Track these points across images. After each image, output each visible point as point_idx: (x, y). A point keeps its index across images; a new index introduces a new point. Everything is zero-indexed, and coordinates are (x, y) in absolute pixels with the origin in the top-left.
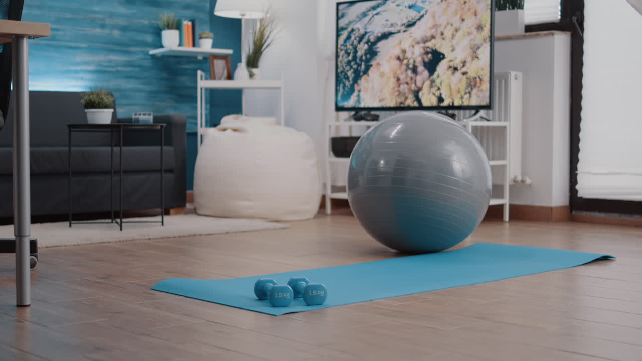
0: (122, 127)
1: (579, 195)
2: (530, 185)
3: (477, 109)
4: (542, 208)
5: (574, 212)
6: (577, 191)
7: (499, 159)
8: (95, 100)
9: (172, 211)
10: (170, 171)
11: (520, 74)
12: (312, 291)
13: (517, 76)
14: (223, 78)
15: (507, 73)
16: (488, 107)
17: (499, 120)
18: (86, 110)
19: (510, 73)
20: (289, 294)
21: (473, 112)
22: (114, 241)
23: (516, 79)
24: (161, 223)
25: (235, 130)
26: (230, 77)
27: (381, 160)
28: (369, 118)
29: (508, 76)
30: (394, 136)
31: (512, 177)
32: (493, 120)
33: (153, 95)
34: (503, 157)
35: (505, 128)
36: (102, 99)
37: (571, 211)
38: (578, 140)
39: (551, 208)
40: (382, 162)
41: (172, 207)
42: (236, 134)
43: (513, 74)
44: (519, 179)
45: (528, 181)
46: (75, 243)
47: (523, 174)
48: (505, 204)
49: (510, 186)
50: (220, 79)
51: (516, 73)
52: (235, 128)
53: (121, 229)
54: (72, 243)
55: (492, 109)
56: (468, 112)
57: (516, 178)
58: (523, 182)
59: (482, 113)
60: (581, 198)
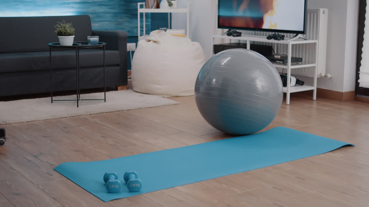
0: (77, 47)
1: (360, 86)
2: (331, 78)
3: (297, 33)
4: (337, 92)
5: (358, 95)
6: (359, 83)
7: (312, 63)
8: (62, 31)
9: (119, 88)
10: (118, 65)
11: (326, 10)
12: (132, 184)
13: (324, 11)
14: (154, 7)
15: (318, 9)
16: (302, 33)
17: (313, 39)
18: (59, 37)
19: (319, 10)
20: (118, 186)
21: (295, 34)
22: (69, 116)
23: (324, 13)
24: (104, 101)
25: (155, 42)
26: (158, 7)
27: (213, 79)
28: (235, 35)
29: (318, 11)
30: (225, 63)
31: (319, 73)
32: (309, 39)
33: (116, 15)
34: (314, 62)
35: (315, 43)
36: (66, 30)
37: (356, 95)
38: (361, 52)
39: (343, 93)
40: (214, 80)
41: (119, 86)
42: (155, 44)
43: (322, 10)
44: (323, 75)
45: (329, 76)
46: (45, 119)
47: (327, 71)
48: (314, 90)
49: (318, 79)
50: (152, 8)
51: (324, 9)
52: (155, 41)
53: (78, 107)
54: (43, 119)
55: (306, 34)
56: (292, 35)
57: (321, 74)
58: (325, 76)
59: (300, 35)
60: (362, 88)
